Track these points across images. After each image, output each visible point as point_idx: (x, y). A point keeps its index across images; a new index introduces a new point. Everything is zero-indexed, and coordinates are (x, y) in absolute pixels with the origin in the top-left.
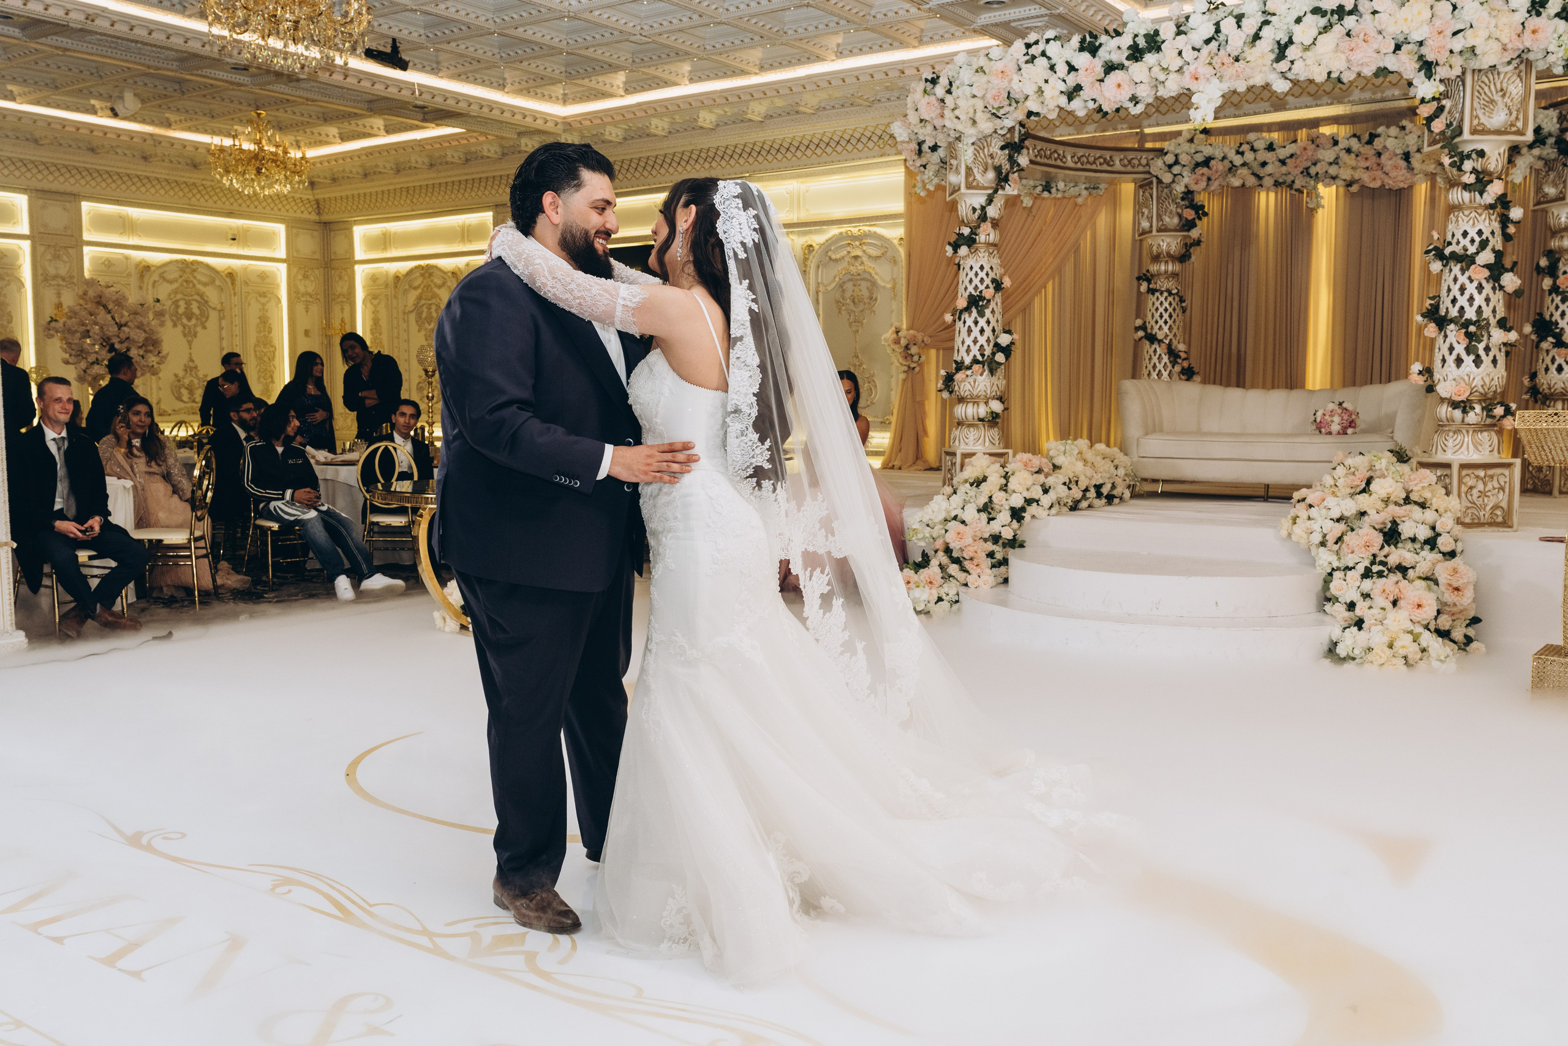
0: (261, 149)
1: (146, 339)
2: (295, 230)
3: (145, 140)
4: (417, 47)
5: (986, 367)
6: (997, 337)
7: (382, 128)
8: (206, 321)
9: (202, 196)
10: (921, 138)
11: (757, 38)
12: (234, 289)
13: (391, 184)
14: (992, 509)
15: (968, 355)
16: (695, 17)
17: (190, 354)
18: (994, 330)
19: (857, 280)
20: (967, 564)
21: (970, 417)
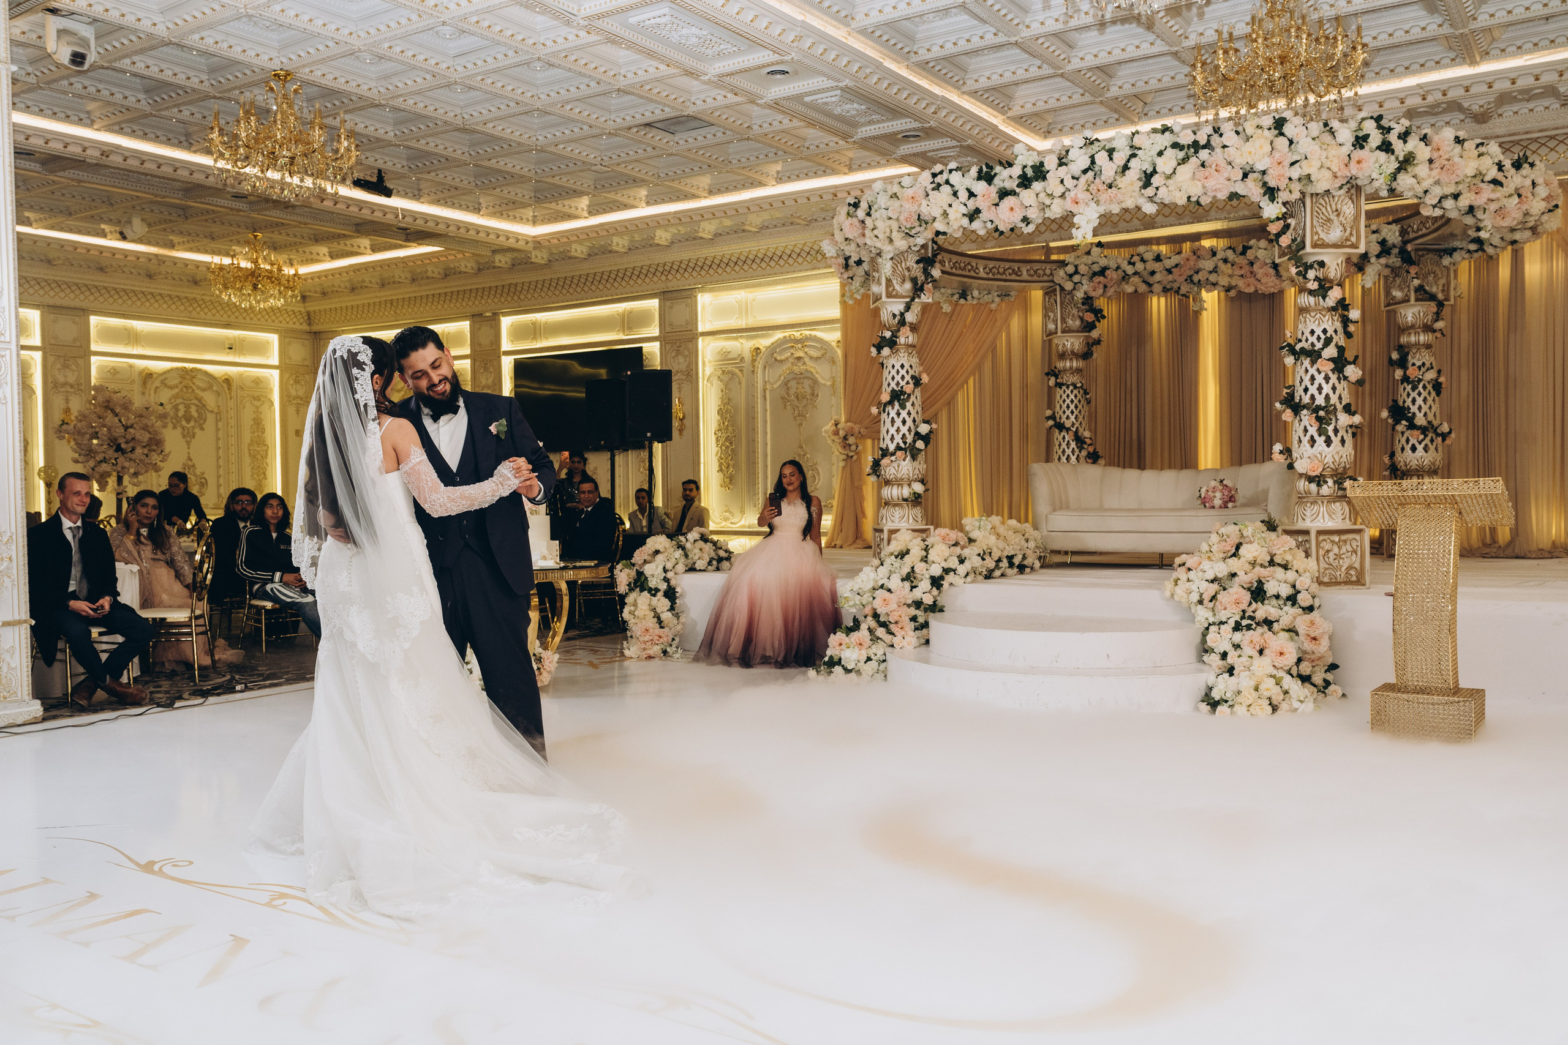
0: (258, 268)
1: (150, 439)
2: (287, 340)
3: (150, 260)
4: (402, 177)
5: (908, 453)
6: (917, 427)
7: (369, 247)
8: (203, 423)
9: (202, 310)
10: (848, 254)
11: (705, 167)
12: (230, 394)
13: (373, 297)
14: (914, 578)
15: (892, 442)
16: (649, 149)
17: (188, 453)
18: (914, 421)
19: (800, 378)
20: (892, 627)
21: (895, 498)
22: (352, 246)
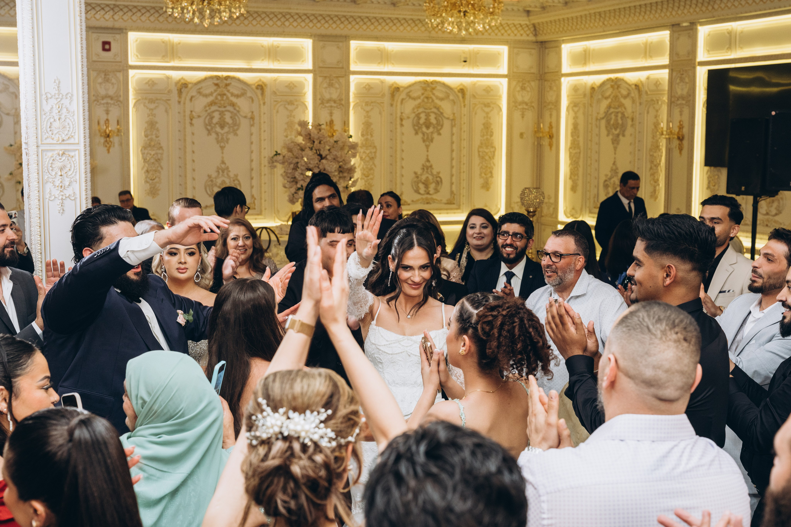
2: (515, 50)
8: (441, 129)
12: (464, 102)
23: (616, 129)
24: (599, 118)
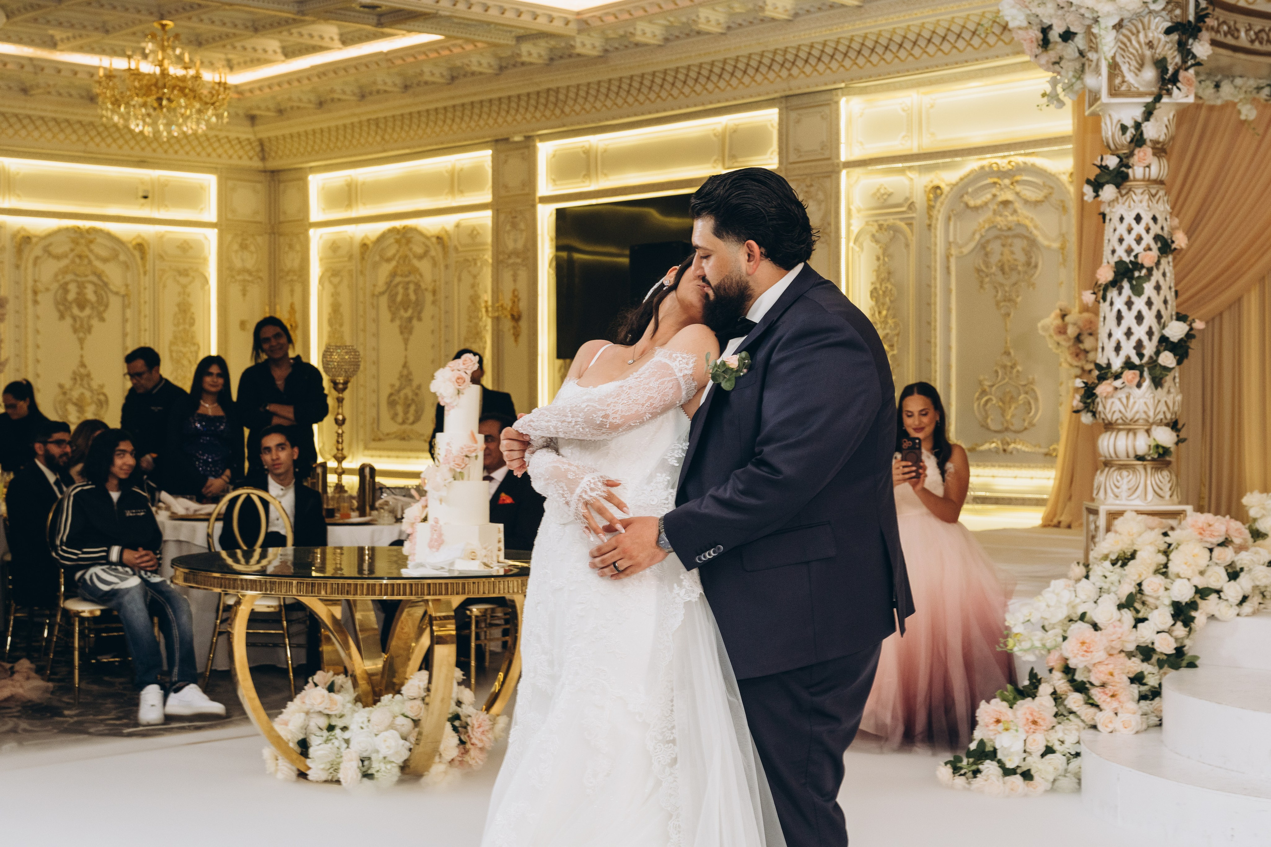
0: (164, 73)
2: (229, 183)
3: (22, 67)
5: (1146, 374)
6: (1164, 327)
7: (336, 37)
8: (104, 311)
9: (103, 139)
10: (1047, 21)
12: (144, 266)
13: (354, 115)
14: (1144, 603)
15: (1118, 354)
17: (82, 356)
18: (1159, 316)
19: (1007, 237)
20: (1095, 693)
21: (1122, 453)
22: (311, 36)
23: (406, 310)
24: (376, 293)
